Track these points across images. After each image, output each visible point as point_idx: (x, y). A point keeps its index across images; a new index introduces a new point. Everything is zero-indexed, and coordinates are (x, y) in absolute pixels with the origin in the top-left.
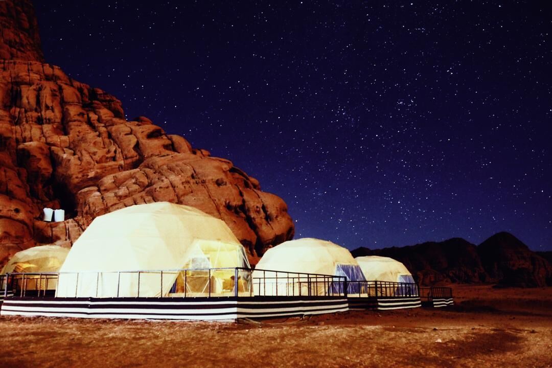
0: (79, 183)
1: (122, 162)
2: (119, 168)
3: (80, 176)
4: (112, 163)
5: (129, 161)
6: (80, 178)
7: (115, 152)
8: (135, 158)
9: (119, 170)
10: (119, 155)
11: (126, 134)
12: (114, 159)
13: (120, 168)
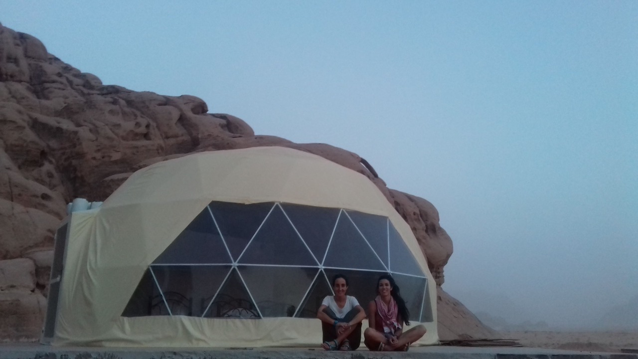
0: (97, 167)
1: (160, 142)
2: (157, 150)
3: (98, 155)
4: (144, 142)
5: (172, 141)
6: (99, 159)
7: (148, 126)
8: (180, 139)
9: (158, 153)
10: (154, 132)
11: (160, 105)
12: (146, 136)
13: (160, 151)
